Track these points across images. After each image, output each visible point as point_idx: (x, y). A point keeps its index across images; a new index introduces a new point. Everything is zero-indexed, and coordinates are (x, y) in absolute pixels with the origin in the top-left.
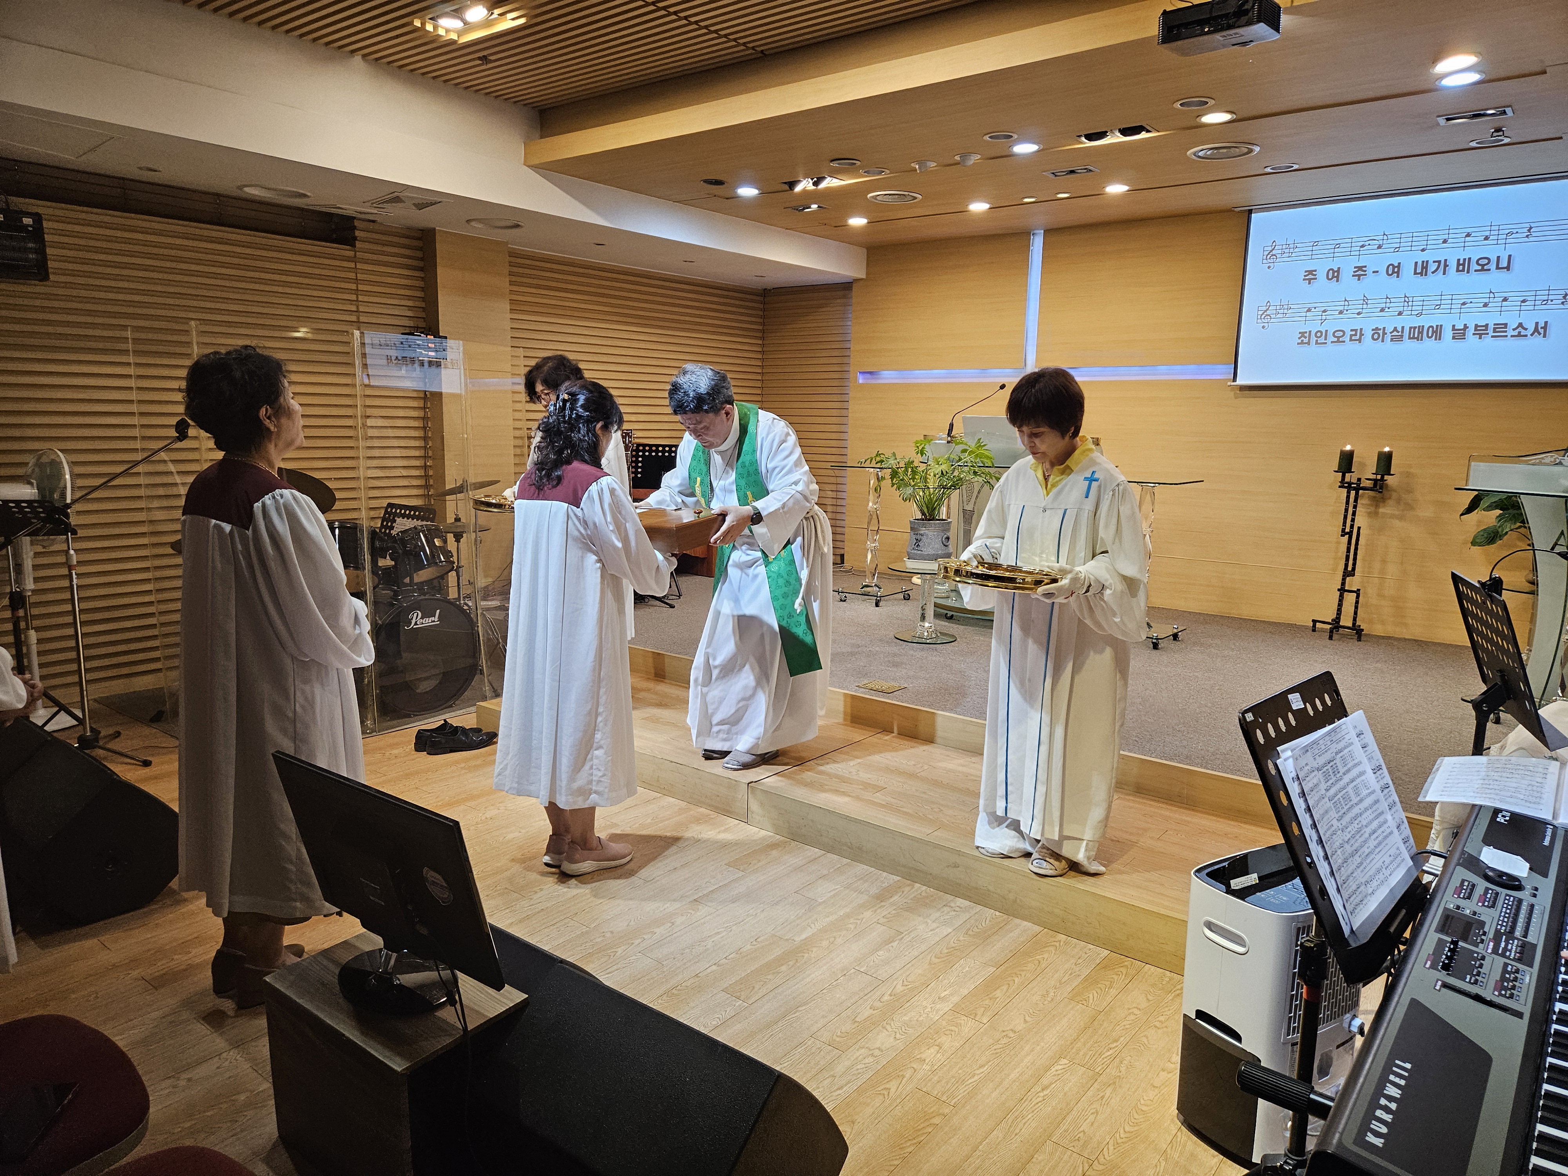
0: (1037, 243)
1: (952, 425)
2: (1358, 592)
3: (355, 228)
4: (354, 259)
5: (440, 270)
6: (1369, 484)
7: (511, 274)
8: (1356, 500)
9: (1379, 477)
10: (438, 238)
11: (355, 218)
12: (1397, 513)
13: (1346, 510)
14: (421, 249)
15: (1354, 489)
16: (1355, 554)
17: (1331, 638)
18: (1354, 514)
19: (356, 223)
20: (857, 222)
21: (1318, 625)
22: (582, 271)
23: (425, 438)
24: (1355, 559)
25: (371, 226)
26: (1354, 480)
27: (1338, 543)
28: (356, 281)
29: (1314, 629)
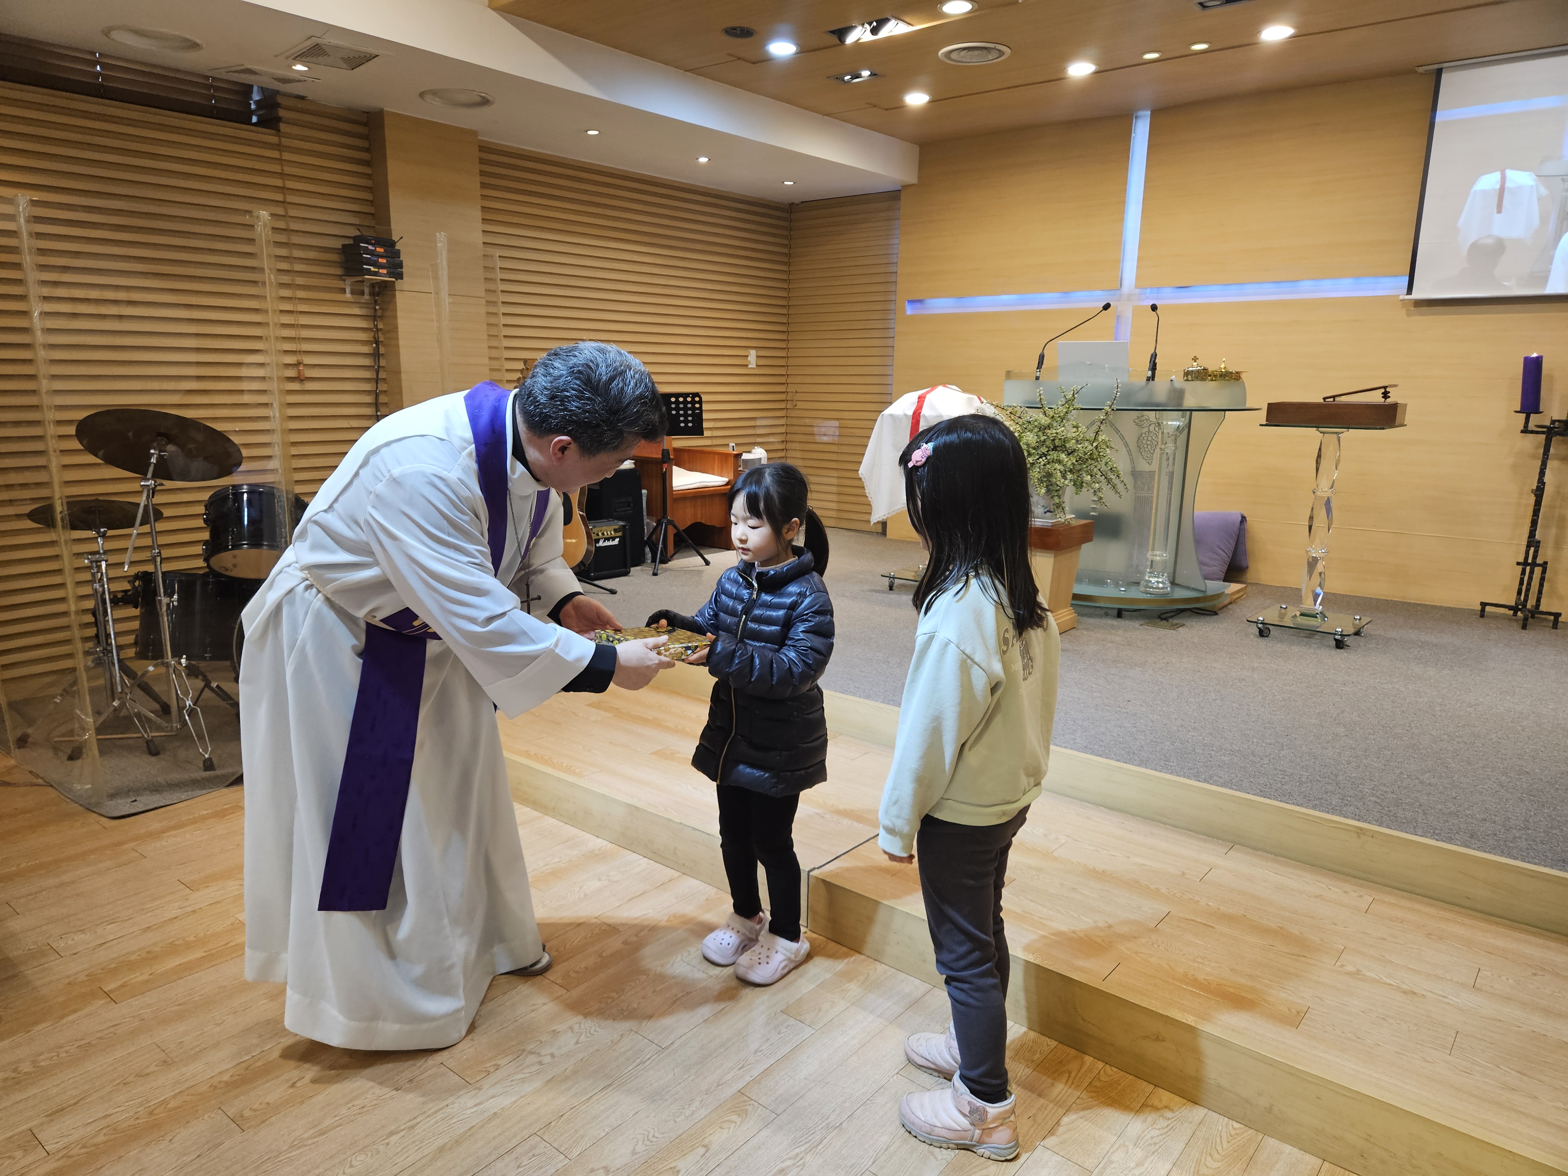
0: (1140, 126)
1: (1041, 357)
3: (277, 106)
4: (278, 147)
5: (390, 164)
7: (482, 173)
10: (387, 121)
11: (278, 92)
14: (365, 137)
19: (280, 100)
20: (916, 99)
23: (377, 380)
25: (300, 104)
29: (1484, 615)
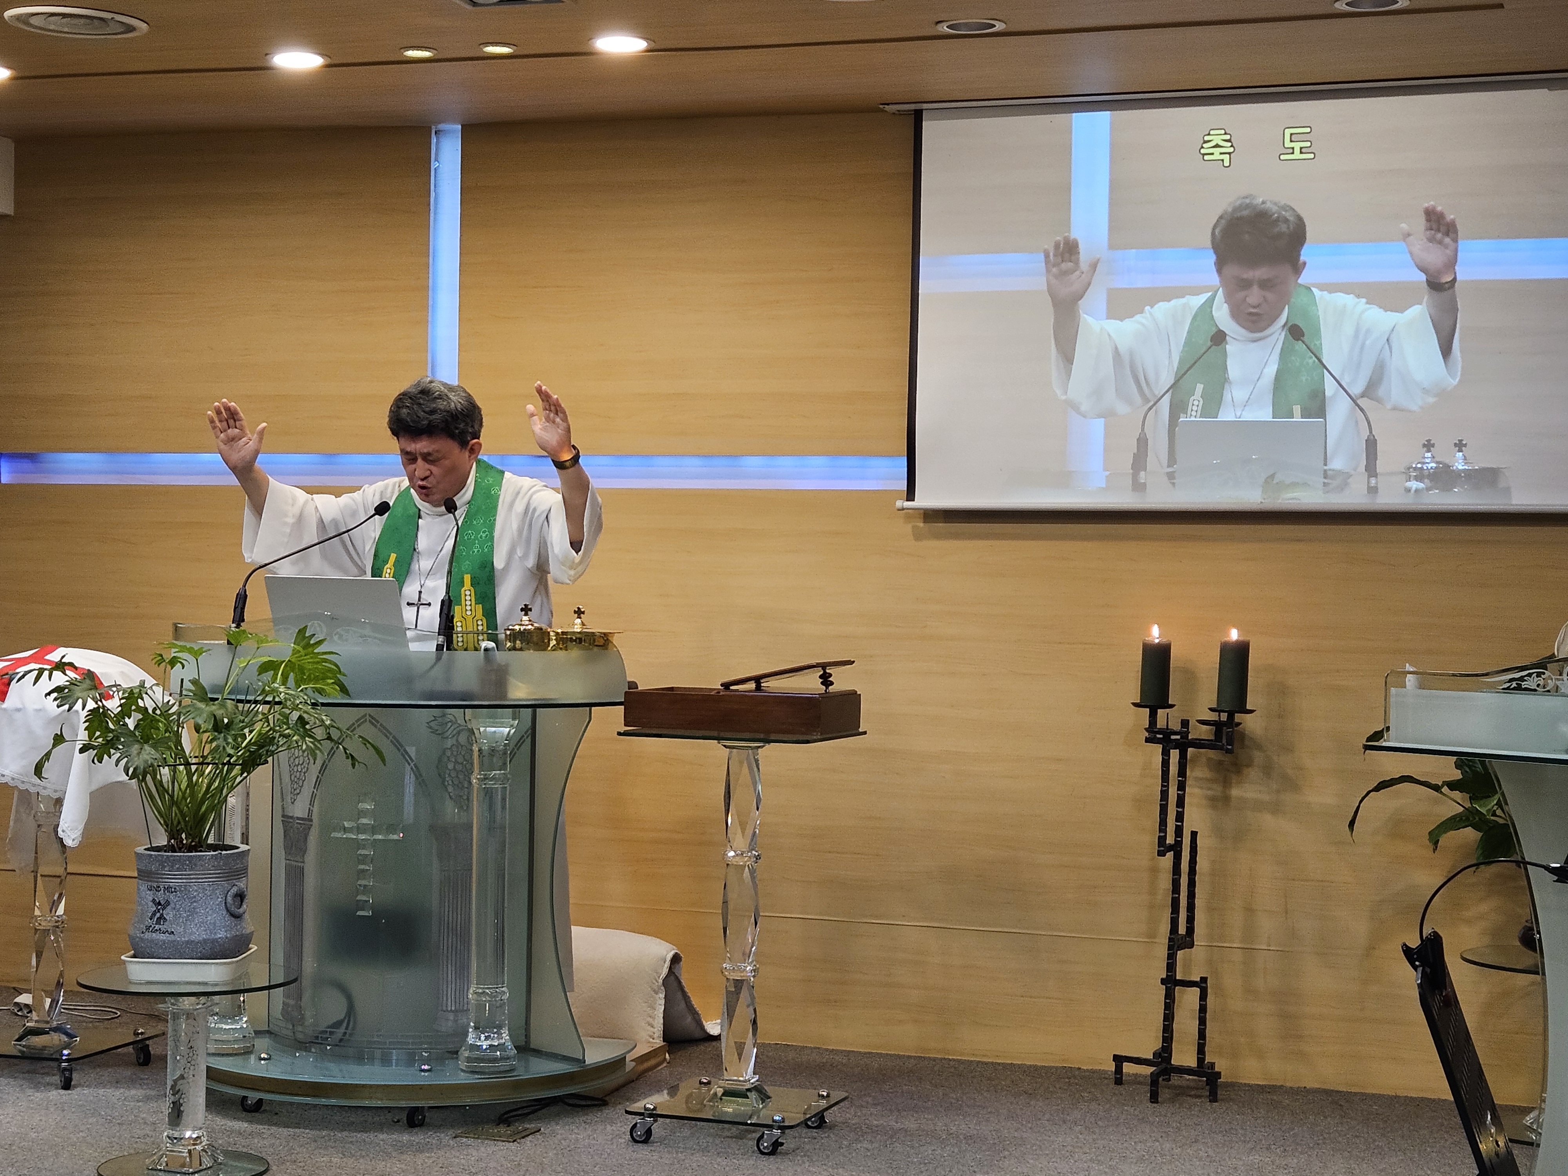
0: (447, 155)
1: (241, 600)
2: (1202, 984)
6: (1203, 732)
8: (1182, 772)
9: (1224, 717)
12: (1266, 798)
13: (1164, 795)
15: (1177, 745)
16: (1191, 895)
17: (1154, 1098)
18: (1181, 802)
21: (1128, 1068)
24: (1191, 908)
26: (1176, 726)
27: (1154, 871)
29: (1119, 1078)
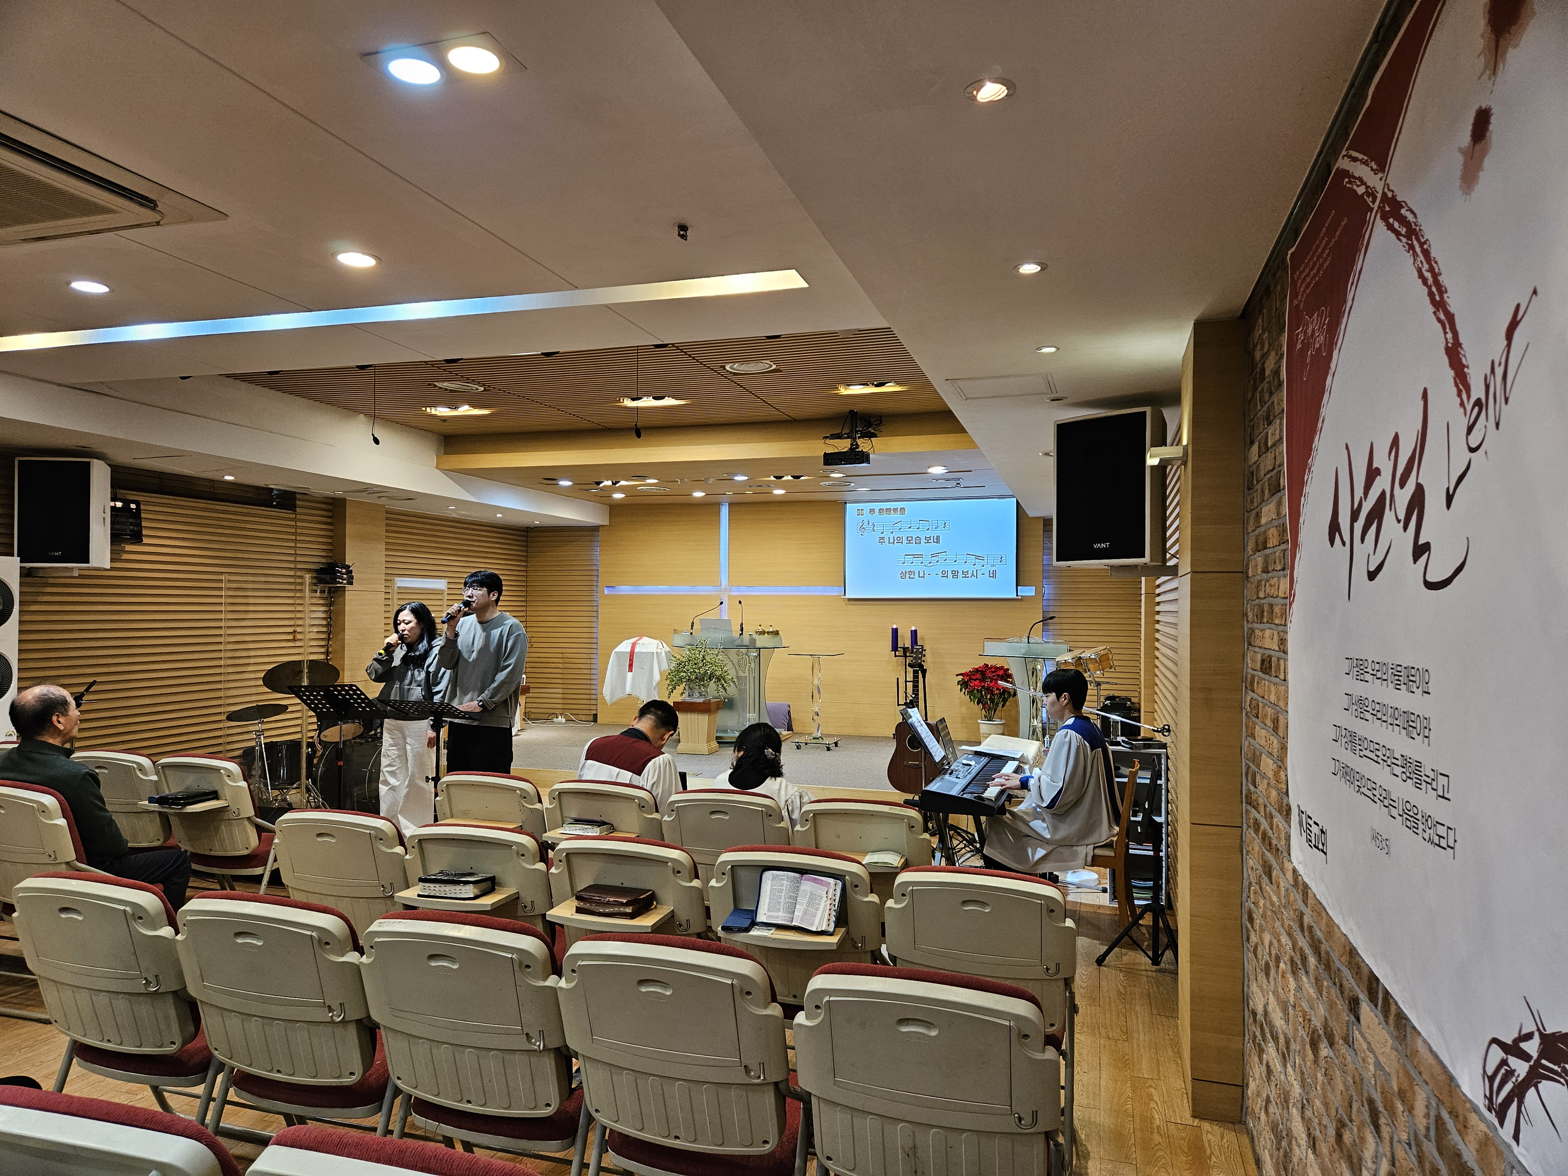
0: (725, 511)
1: (693, 623)
3: (295, 499)
4: (294, 519)
5: (348, 526)
7: (387, 525)
10: (348, 504)
11: (295, 493)
14: (330, 511)
19: (298, 496)
20: (618, 496)
22: (421, 520)
23: (329, 639)
25: (305, 497)
28: (295, 534)
